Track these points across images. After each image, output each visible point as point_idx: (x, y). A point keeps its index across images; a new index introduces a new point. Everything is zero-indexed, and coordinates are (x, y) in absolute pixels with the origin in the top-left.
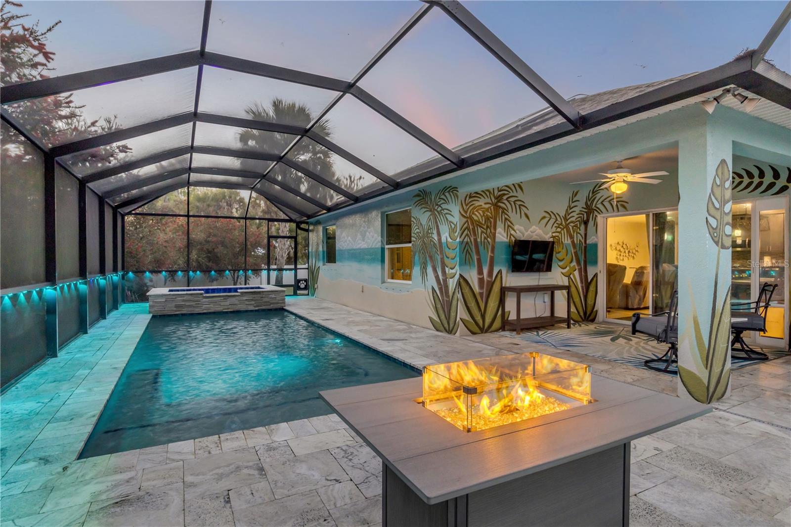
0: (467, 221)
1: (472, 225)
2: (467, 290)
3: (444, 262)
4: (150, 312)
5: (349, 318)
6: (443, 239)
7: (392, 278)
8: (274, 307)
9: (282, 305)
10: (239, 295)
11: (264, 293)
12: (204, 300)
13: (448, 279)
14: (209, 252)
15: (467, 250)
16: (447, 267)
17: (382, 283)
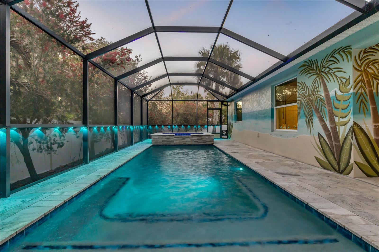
0: (362, 74)
1: (366, 78)
2: (361, 136)
3: (333, 112)
4: (152, 143)
5: (249, 152)
6: (332, 94)
7: (279, 128)
8: (208, 144)
9: (212, 143)
10: (191, 137)
11: (203, 136)
12: (175, 138)
13: (337, 127)
14: (185, 118)
15: (362, 100)
16: (337, 116)
17: (272, 131)
